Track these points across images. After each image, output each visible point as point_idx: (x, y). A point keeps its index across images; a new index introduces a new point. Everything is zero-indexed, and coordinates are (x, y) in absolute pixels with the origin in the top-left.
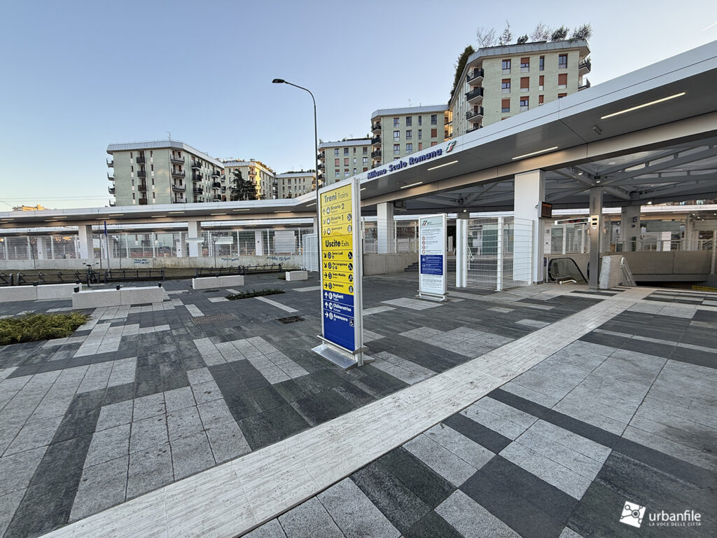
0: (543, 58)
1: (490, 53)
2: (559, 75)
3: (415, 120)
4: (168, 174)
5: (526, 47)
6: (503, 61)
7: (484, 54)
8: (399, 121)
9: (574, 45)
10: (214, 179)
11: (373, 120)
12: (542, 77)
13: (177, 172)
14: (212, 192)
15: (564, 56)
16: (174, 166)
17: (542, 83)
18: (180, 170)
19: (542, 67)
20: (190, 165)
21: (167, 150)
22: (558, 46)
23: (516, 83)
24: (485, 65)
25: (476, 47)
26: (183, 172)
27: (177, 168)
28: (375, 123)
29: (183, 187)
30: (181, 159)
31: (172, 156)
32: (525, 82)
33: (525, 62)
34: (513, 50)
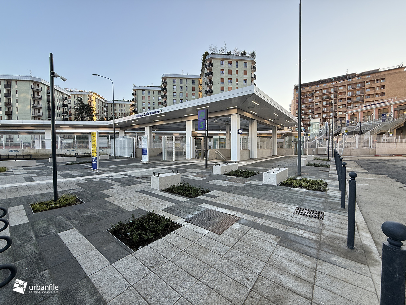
0: (237, 62)
1: (215, 56)
2: (244, 71)
3: (184, 81)
4: (29, 97)
5: (230, 56)
6: (221, 61)
7: (213, 56)
8: (176, 81)
9: (249, 59)
10: (63, 101)
11: (162, 78)
12: (237, 71)
13: (36, 96)
14: (61, 110)
15: (246, 63)
16: (34, 92)
17: (237, 73)
18: (38, 95)
19: (237, 66)
20: (46, 92)
21: (28, 82)
22: (243, 58)
23: (226, 72)
24: (213, 62)
25: (210, 53)
26: (40, 97)
27: (36, 94)
28: (164, 80)
29: (40, 106)
30: (40, 88)
31: (33, 86)
32: (230, 72)
33: (230, 63)
34: (225, 57)
